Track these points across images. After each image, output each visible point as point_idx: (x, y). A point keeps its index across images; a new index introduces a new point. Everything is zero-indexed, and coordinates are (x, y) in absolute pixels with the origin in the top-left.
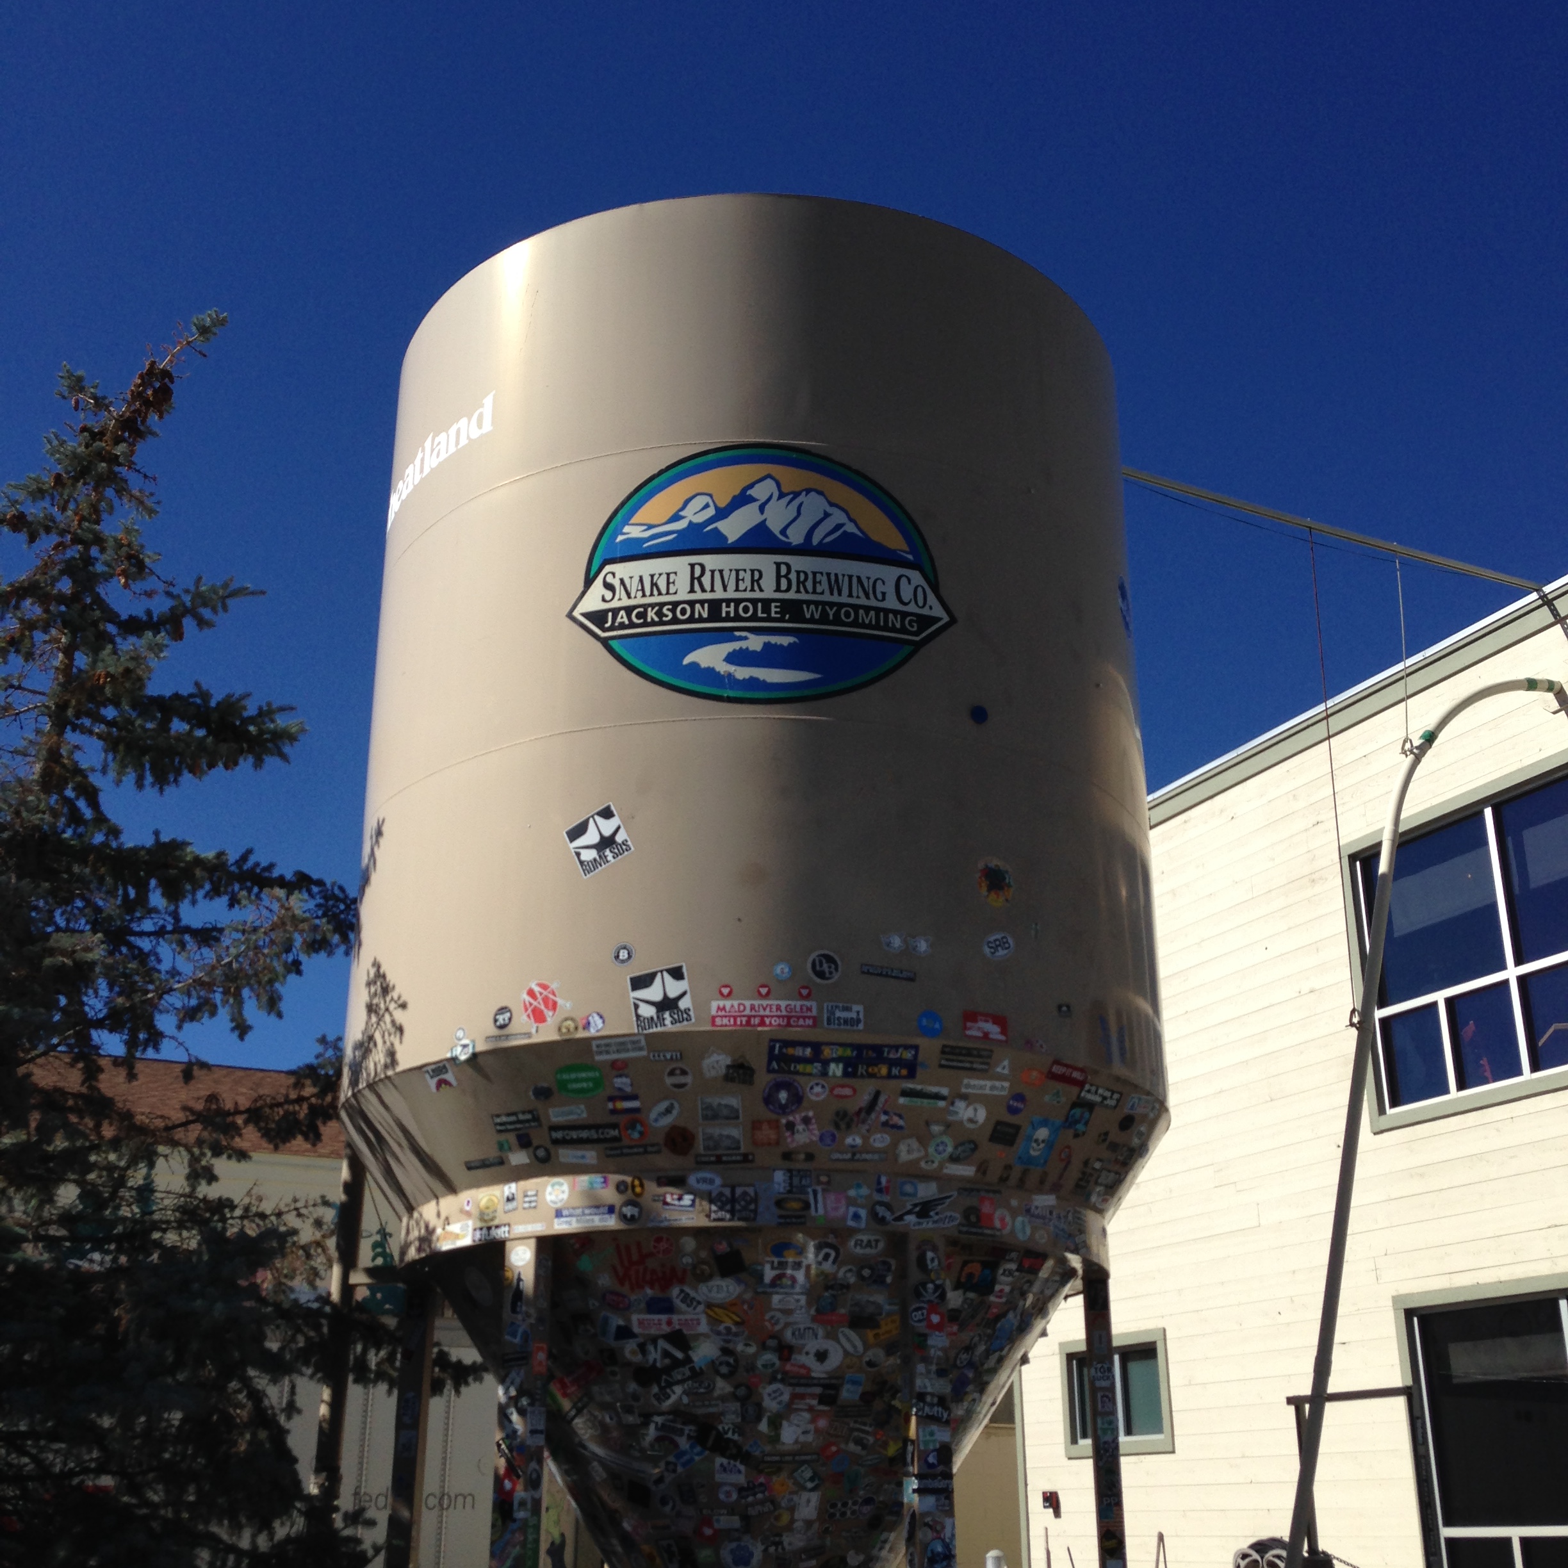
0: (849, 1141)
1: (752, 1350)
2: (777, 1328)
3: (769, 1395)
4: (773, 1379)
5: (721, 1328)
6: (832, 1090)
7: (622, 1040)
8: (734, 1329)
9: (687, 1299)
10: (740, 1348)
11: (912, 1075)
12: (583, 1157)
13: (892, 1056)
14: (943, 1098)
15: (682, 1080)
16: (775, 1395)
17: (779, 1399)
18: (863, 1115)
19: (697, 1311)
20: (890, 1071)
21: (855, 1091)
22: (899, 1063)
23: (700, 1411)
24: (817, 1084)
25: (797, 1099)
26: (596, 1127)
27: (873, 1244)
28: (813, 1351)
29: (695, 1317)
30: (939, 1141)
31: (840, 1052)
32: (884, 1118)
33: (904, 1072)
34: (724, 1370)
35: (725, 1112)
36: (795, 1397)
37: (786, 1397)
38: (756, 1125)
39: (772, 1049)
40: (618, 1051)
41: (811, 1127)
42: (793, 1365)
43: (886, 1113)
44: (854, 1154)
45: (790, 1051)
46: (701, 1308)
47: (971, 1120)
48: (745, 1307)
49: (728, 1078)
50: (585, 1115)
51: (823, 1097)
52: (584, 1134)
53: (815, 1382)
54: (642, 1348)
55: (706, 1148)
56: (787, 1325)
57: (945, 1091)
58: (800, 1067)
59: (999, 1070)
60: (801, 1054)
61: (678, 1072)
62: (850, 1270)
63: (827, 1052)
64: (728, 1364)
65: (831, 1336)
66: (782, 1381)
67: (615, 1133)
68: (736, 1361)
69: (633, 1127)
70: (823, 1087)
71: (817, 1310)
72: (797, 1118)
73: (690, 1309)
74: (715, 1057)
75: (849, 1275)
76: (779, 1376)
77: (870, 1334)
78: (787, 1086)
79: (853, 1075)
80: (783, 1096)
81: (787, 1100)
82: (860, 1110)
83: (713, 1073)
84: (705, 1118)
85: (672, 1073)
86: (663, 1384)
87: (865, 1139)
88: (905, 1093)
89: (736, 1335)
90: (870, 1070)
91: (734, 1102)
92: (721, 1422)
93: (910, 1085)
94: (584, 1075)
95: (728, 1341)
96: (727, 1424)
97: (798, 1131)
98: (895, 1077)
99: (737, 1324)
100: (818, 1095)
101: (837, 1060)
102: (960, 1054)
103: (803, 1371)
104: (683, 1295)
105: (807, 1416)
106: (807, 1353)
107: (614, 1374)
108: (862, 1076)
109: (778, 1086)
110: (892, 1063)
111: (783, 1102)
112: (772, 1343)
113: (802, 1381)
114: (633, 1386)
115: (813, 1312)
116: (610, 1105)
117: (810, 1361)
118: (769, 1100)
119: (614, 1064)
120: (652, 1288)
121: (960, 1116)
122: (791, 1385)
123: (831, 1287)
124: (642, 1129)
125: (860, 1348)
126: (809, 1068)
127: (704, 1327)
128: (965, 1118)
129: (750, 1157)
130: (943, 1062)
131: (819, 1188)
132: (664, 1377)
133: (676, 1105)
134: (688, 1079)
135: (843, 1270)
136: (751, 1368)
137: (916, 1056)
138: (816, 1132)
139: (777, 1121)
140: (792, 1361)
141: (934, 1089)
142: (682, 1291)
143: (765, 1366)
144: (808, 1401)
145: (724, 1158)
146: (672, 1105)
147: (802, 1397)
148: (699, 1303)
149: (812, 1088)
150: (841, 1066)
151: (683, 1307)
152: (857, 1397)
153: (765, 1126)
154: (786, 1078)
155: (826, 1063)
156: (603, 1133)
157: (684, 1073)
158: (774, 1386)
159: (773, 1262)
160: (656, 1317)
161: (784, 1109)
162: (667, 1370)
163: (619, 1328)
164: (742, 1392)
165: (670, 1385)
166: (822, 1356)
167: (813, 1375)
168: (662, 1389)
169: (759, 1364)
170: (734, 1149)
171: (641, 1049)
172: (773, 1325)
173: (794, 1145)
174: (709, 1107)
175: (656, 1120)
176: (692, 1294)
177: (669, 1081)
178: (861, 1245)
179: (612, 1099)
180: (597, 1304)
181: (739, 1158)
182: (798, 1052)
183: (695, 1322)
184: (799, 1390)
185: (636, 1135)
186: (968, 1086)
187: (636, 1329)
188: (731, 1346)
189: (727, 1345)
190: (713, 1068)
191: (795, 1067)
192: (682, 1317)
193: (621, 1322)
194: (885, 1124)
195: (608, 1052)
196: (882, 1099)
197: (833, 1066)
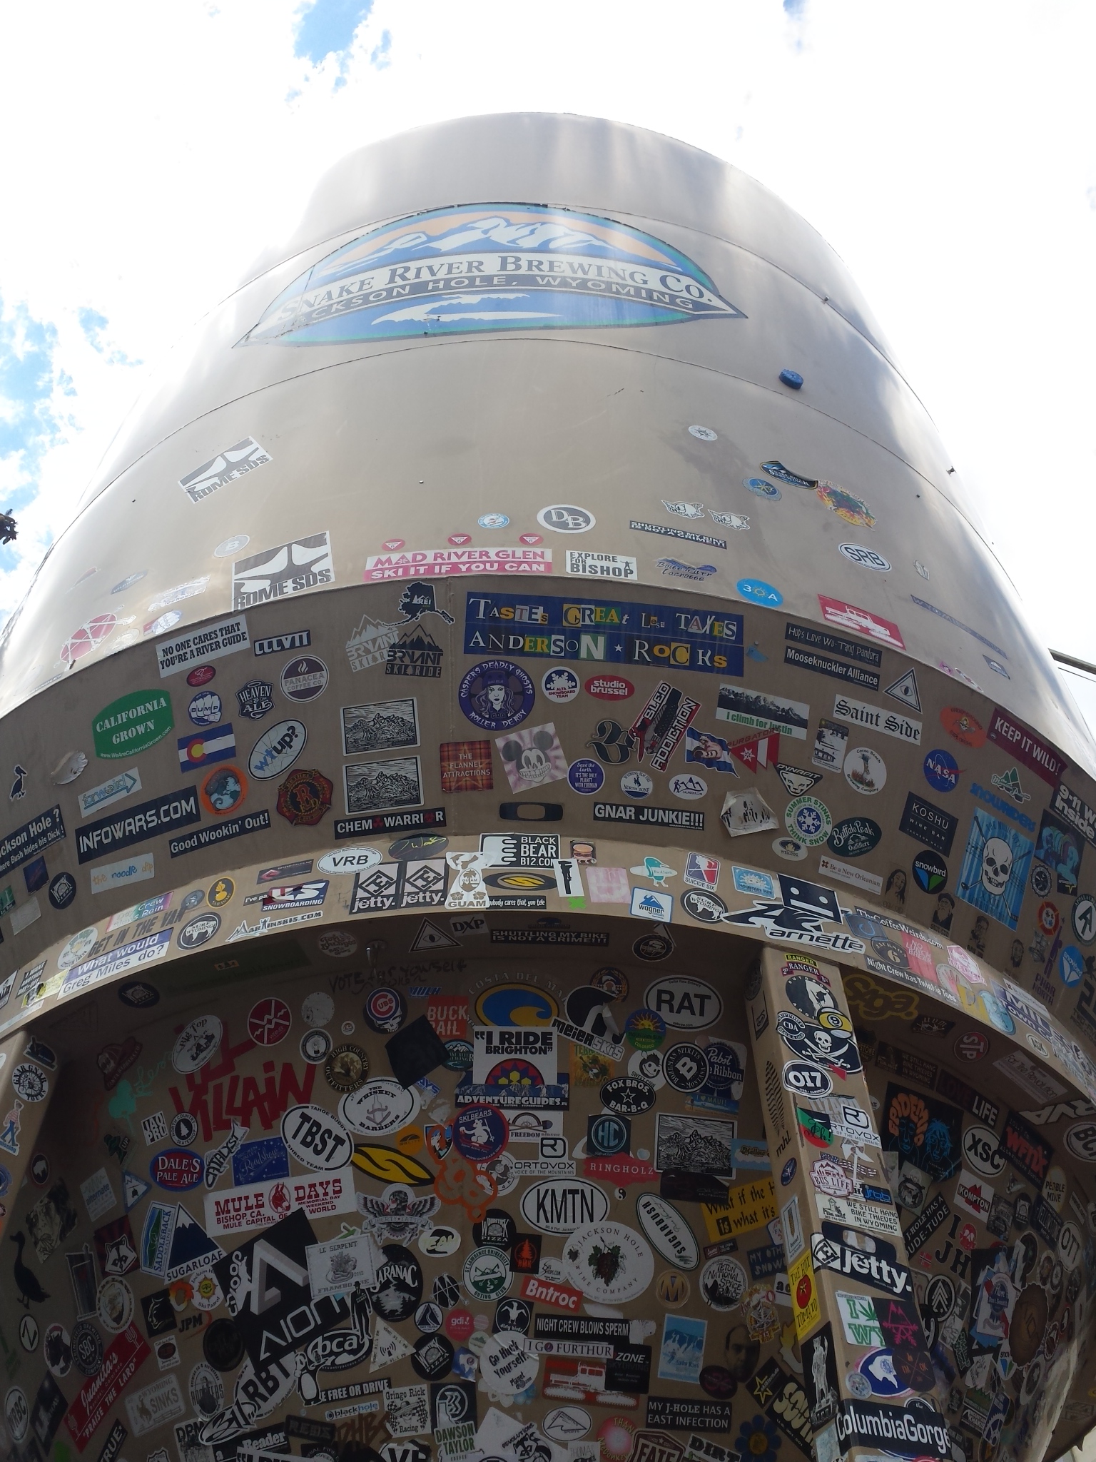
0: (627, 782)
1: (451, 1246)
2: (504, 1191)
3: (494, 1360)
4: (500, 1321)
5: (386, 1197)
6: (588, 685)
7: (206, 630)
8: (412, 1198)
9: (315, 1136)
10: (425, 1241)
11: (736, 668)
12: (132, 870)
13: (693, 629)
14: (802, 723)
15: (311, 680)
16: (508, 1359)
17: (515, 1373)
18: (650, 733)
19: (334, 1162)
20: (694, 657)
21: (631, 689)
22: (709, 642)
23: (342, 1414)
24: (560, 673)
25: (524, 701)
26: (155, 804)
27: (696, 1003)
28: (586, 1253)
29: (331, 1176)
30: (803, 805)
31: (598, 615)
32: (691, 744)
33: (721, 661)
34: (393, 1301)
35: (391, 731)
36: (552, 1365)
37: (531, 1369)
38: (447, 751)
39: (472, 610)
40: (200, 652)
41: (552, 753)
42: (542, 1284)
43: (694, 735)
44: (639, 810)
45: (506, 613)
46: (343, 1152)
47: (858, 778)
48: (435, 1141)
49: (391, 668)
50: (138, 787)
51: (572, 696)
52: (134, 825)
53: (596, 1328)
54: (223, 1271)
55: (355, 804)
56: (526, 1182)
57: (802, 710)
58: (526, 643)
59: (898, 691)
60: (525, 619)
61: (304, 668)
62: (654, 1059)
63: (573, 615)
64: (401, 1285)
65: (625, 1214)
66: (522, 1322)
67: (186, 806)
68: (417, 1275)
69: (221, 787)
70: (571, 678)
71: (590, 1148)
72: (524, 736)
73: (320, 1160)
74: (371, 632)
75: (651, 1069)
76: (514, 1314)
77: (710, 1218)
78: (504, 676)
79: (628, 657)
80: (497, 695)
81: (505, 702)
82: (645, 723)
83: (367, 662)
84: (353, 746)
85: (293, 672)
86: (263, 1356)
87: (661, 783)
88: (726, 701)
89: (417, 1211)
90: (656, 650)
91: (404, 711)
92: (389, 1438)
93: (733, 687)
94: (140, 711)
95: (398, 1228)
96: (400, 1441)
97: (528, 761)
98: (704, 668)
99: (418, 1183)
100: (561, 693)
101: (595, 630)
102: (821, 646)
103: (568, 1301)
104: (306, 1126)
105: (582, 1417)
106: (574, 1255)
107: (167, 1351)
108: (642, 661)
109: (487, 677)
110: (695, 643)
111: (497, 706)
112: (495, 1228)
113: (566, 1326)
114: (204, 1373)
115: (579, 1153)
116: (183, 755)
117: (581, 1276)
118: (469, 703)
119: (192, 678)
120: (246, 1123)
121: (837, 763)
122: (540, 1334)
123: (616, 1096)
124: (237, 788)
125: (691, 1252)
126: (542, 644)
127: (349, 1202)
128: (848, 771)
129: (439, 816)
130: (791, 654)
131: (574, 861)
132: (266, 1334)
133: (299, 730)
134: (321, 679)
135: (638, 1057)
136: (449, 1293)
137: (739, 634)
138: (562, 763)
139: (488, 744)
140: (541, 1275)
141: (783, 703)
142: (305, 1118)
143: (481, 1287)
144: (582, 1378)
145: (389, 822)
146: (292, 728)
147: (567, 1366)
148: (339, 1141)
149: (549, 680)
150: (601, 640)
151: (307, 1154)
152: (694, 1376)
153: (464, 754)
154: (502, 661)
155: (574, 635)
156: (167, 813)
157: (314, 667)
158: (504, 1338)
159: (490, 1034)
160: (250, 1190)
161: (499, 720)
162: (271, 1318)
163: (180, 1232)
164: (432, 1354)
165: (277, 1353)
166: (606, 1264)
167: (591, 1311)
168: (260, 1367)
169: (468, 1281)
170: (410, 801)
171: (241, 638)
172: (494, 1184)
173: (523, 788)
174: (360, 725)
175: (261, 767)
176: (326, 1122)
177: (287, 686)
178: (670, 1002)
179: (185, 743)
180: (141, 1188)
181: (415, 819)
182: (521, 614)
183: (330, 1189)
184: (562, 1349)
185: (227, 801)
186: (843, 708)
187: (213, 1230)
188: (404, 1240)
189: (396, 1238)
190: (367, 651)
191: (516, 642)
192: (305, 1180)
193: (185, 1220)
194: (695, 755)
195: (182, 658)
196: (683, 707)
197: (586, 640)
